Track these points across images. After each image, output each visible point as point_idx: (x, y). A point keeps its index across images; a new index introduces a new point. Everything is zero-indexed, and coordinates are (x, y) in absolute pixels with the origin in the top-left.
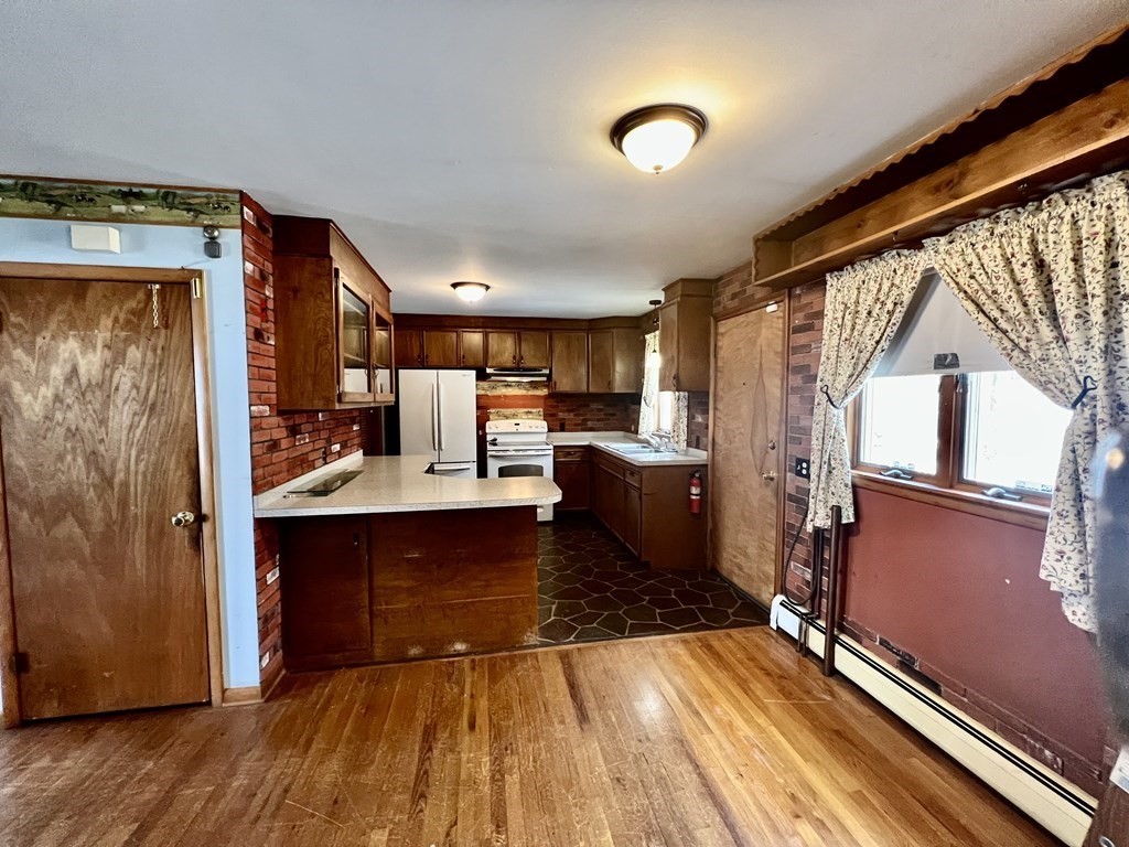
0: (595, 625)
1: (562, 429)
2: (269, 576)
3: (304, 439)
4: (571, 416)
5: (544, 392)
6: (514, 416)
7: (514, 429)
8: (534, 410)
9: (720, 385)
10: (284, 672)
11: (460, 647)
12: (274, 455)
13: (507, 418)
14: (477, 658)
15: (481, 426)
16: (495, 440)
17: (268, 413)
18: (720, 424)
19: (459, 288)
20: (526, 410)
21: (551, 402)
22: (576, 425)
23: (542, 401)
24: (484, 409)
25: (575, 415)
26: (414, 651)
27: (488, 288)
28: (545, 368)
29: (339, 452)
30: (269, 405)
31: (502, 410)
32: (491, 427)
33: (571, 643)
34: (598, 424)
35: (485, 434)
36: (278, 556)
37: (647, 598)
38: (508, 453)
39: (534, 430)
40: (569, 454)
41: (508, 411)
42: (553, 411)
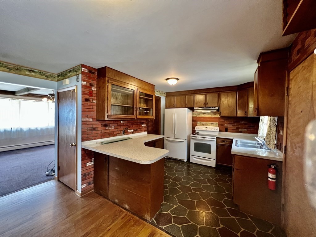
0: (180, 226)
1: (226, 130)
2: (87, 164)
3: (112, 128)
4: (231, 126)
5: (218, 116)
6: (206, 124)
7: (205, 129)
8: (214, 123)
9: (290, 113)
10: (93, 190)
11: (127, 206)
12: (93, 132)
13: (204, 125)
14: (129, 214)
15: (194, 127)
16: (198, 133)
17: (91, 120)
18: (289, 138)
19: (168, 80)
20: (211, 123)
21: (222, 120)
22: (233, 130)
23: (218, 120)
24: (195, 121)
25: (233, 126)
26: (116, 201)
27: (178, 79)
28: (217, 107)
29: (132, 132)
30: (92, 118)
31: (202, 122)
32: (197, 128)
33: (162, 229)
34: (244, 130)
35: (195, 130)
36: (93, 159)
37: (222, 226)
38: (198, 138)
39: (213, 130)
40: (224, 141)
41: (204, 123)
42: (222, 123)
